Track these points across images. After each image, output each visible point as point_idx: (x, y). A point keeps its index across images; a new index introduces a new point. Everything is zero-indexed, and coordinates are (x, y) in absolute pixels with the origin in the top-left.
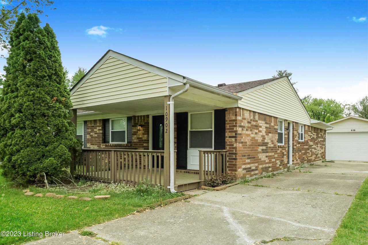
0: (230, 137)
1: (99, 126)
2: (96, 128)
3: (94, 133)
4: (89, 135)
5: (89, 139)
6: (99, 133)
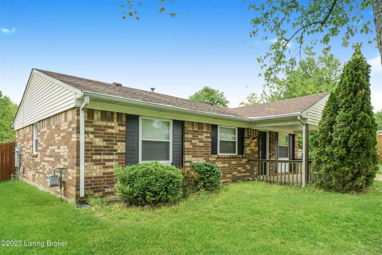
1: (206, 132)
2: (202, 135)
3: (198, 141)
4: (189, 143)
5: (189, 149)
6: (206, 142)
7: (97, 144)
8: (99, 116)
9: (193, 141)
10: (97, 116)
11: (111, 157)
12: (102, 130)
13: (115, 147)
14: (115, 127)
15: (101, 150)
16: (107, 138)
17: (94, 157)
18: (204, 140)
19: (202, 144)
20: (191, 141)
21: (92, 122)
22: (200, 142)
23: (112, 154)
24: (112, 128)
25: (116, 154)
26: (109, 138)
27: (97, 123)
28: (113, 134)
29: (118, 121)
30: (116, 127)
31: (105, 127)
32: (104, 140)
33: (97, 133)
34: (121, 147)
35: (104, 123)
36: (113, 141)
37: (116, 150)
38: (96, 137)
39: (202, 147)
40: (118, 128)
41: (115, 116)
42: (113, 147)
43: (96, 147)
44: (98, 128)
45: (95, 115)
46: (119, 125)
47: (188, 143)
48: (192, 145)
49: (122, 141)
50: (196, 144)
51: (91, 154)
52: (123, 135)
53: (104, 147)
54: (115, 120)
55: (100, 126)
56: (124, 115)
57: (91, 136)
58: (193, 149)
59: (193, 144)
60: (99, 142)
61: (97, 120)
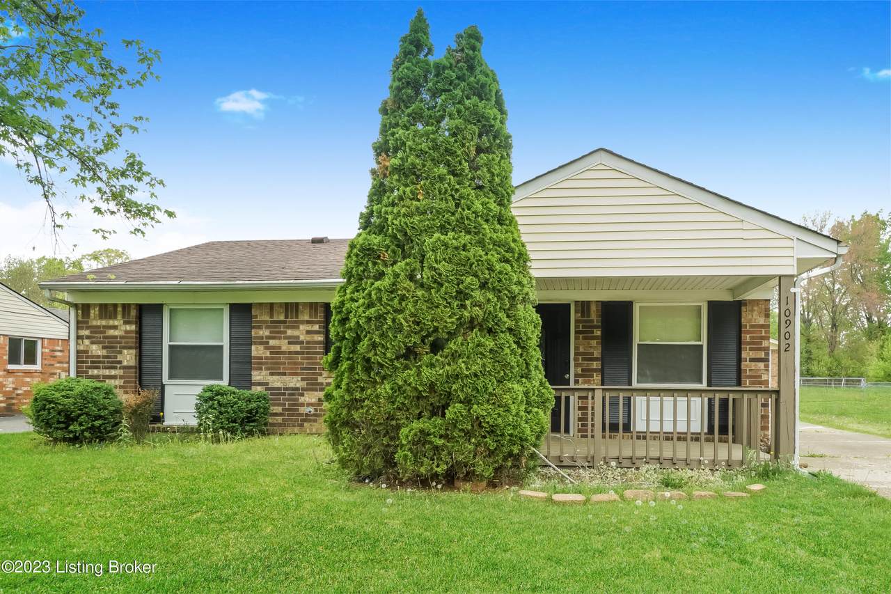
0: (752, 360)
1: (308, 322)
2: (298, 328)
3: (286, 341)
4: (261, 347)
5: (261, 358)
6: (308, 342)
7: (94, 353)
8: (97, 313)
9: (272, 343)
10: (94, 312)
11: (113, 372)
12: (101, 332)
13: (119, 358)
14: (119, 327)
15: (99, 362)
16: (108, 343)
17: (90, 372)
18: (302, 338)
19: (297, 348)
20: (268, 343)
21: (87, 322)
22: (290, 343)
23: (115, 368)
24: (115, 328)
25: (120, 368)
26: (111, 344)
27: (95, 323)
28: (116, 337)
29: (123, 317)
30: (120, 325)
31: (105, 327)
32: (104, 348)
33: (94, 337)
34: (128, 357)
35: (104, 323)
36: (116, 347)
37: (120, 362)
38: (92, 343)
39: (297, 353)
40: (123, 328)
41: (120, 309)
42: (116, 357)
43: (93, 357)
44: (95, 330)
45: (92, 312)
46: (126, 323)
47: (258, 346)
48: (268, 349)
49: (130, 348)
50: (280, 347)
51: (87, 367)
52: (131, 338)
53: (104, 357)
54: (119, 317)
55: (98, 327)
56: (133, 307)
57: (87, 342)
58: (272, 358)
59: (273, 347)
60: (96, 350)
61: (95, 319)
